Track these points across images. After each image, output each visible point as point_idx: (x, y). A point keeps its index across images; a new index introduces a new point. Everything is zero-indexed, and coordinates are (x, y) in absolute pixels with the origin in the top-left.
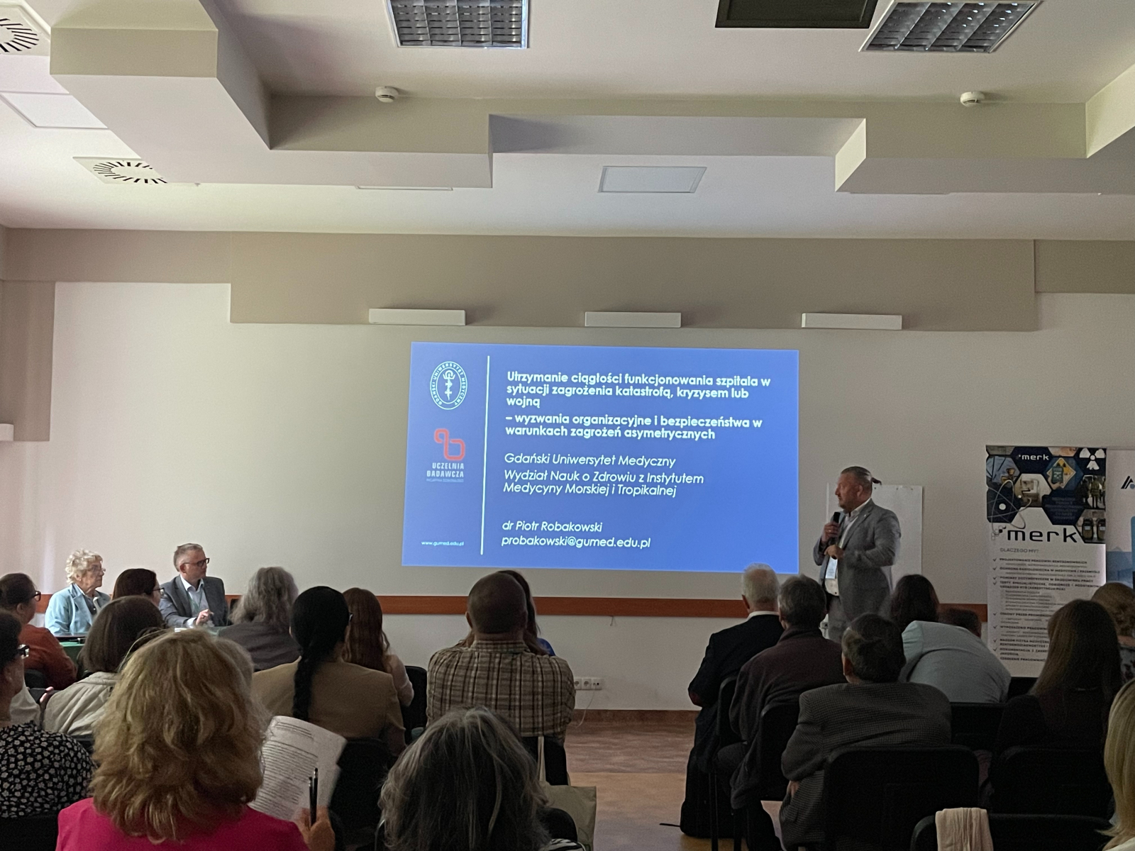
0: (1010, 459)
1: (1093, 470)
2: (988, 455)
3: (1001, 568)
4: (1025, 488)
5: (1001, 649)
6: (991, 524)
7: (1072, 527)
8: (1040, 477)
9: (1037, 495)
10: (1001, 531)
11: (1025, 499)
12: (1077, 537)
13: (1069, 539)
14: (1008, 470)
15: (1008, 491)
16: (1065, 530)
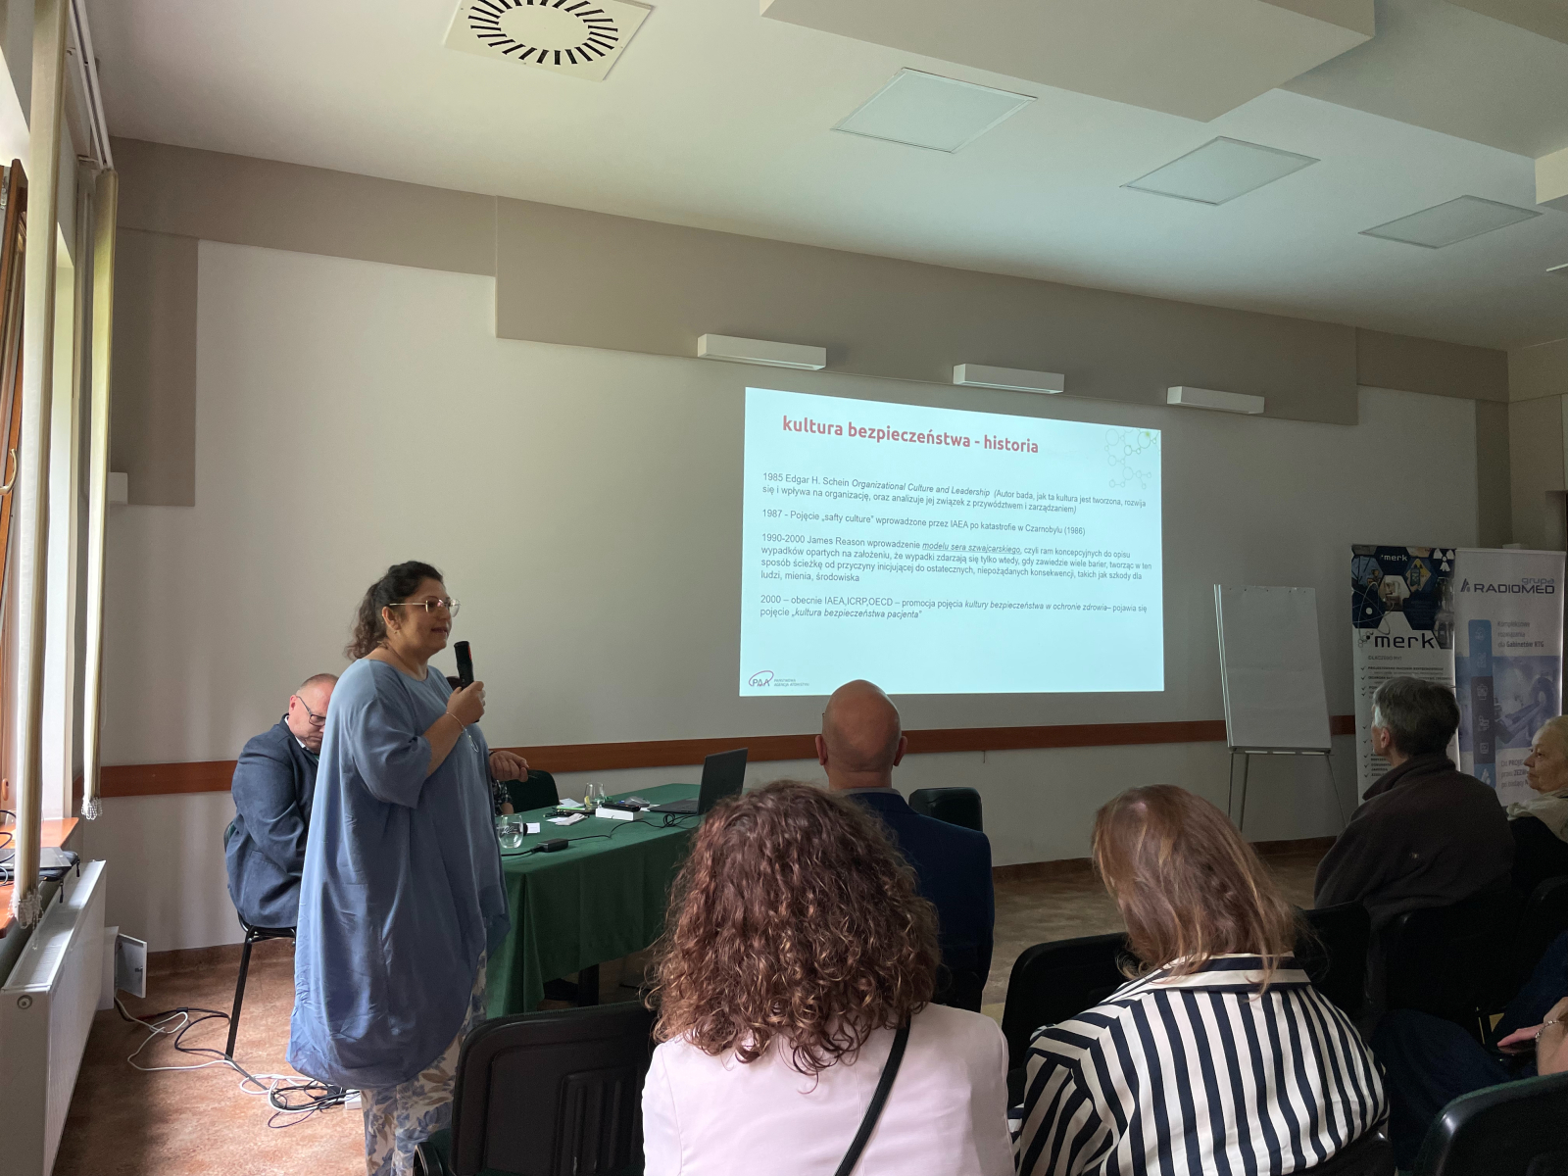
0: (1374, 560)
1: (1445, 572)
2: (1353, 555)
3: (1370, 678)
4: (1388, 590)
5: (1372, 765)
6: (1355, 631)
7: (1430, 632)
8: (1400, 579)
9: (1398, 598)
10: (1368, 638)
11: (1389, 604)
12: (1434, 642)
13: (1427, 645)
14: (1373, 572)
15: (1374, 594)
16: (1423, 635)
